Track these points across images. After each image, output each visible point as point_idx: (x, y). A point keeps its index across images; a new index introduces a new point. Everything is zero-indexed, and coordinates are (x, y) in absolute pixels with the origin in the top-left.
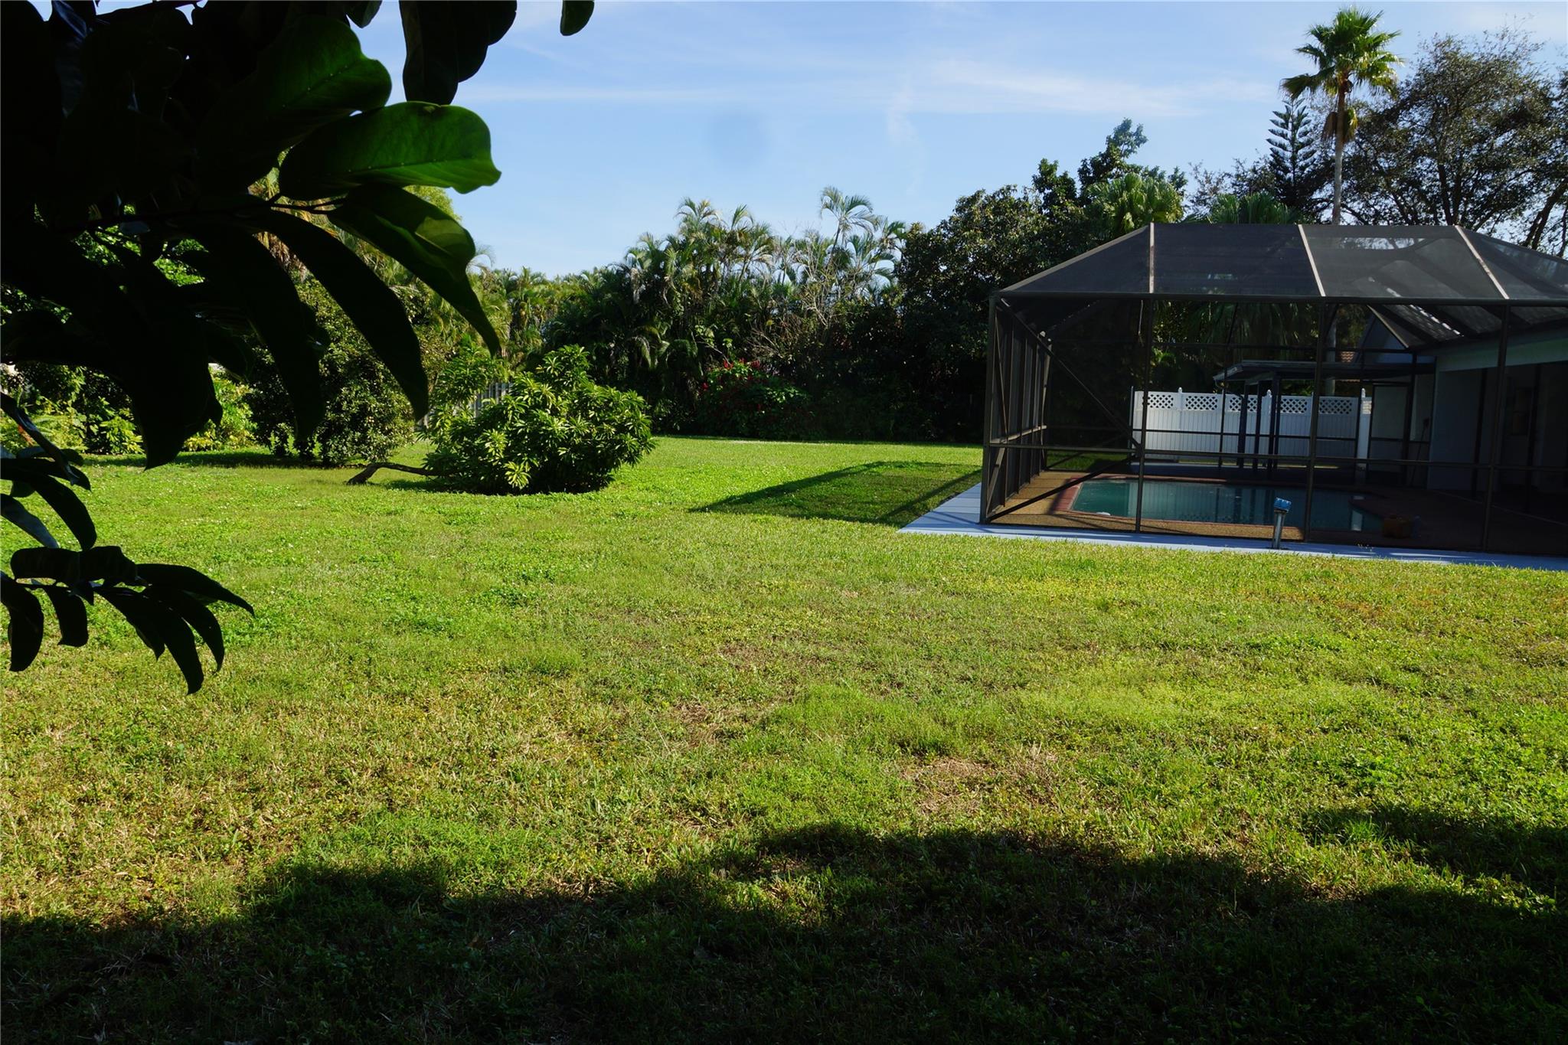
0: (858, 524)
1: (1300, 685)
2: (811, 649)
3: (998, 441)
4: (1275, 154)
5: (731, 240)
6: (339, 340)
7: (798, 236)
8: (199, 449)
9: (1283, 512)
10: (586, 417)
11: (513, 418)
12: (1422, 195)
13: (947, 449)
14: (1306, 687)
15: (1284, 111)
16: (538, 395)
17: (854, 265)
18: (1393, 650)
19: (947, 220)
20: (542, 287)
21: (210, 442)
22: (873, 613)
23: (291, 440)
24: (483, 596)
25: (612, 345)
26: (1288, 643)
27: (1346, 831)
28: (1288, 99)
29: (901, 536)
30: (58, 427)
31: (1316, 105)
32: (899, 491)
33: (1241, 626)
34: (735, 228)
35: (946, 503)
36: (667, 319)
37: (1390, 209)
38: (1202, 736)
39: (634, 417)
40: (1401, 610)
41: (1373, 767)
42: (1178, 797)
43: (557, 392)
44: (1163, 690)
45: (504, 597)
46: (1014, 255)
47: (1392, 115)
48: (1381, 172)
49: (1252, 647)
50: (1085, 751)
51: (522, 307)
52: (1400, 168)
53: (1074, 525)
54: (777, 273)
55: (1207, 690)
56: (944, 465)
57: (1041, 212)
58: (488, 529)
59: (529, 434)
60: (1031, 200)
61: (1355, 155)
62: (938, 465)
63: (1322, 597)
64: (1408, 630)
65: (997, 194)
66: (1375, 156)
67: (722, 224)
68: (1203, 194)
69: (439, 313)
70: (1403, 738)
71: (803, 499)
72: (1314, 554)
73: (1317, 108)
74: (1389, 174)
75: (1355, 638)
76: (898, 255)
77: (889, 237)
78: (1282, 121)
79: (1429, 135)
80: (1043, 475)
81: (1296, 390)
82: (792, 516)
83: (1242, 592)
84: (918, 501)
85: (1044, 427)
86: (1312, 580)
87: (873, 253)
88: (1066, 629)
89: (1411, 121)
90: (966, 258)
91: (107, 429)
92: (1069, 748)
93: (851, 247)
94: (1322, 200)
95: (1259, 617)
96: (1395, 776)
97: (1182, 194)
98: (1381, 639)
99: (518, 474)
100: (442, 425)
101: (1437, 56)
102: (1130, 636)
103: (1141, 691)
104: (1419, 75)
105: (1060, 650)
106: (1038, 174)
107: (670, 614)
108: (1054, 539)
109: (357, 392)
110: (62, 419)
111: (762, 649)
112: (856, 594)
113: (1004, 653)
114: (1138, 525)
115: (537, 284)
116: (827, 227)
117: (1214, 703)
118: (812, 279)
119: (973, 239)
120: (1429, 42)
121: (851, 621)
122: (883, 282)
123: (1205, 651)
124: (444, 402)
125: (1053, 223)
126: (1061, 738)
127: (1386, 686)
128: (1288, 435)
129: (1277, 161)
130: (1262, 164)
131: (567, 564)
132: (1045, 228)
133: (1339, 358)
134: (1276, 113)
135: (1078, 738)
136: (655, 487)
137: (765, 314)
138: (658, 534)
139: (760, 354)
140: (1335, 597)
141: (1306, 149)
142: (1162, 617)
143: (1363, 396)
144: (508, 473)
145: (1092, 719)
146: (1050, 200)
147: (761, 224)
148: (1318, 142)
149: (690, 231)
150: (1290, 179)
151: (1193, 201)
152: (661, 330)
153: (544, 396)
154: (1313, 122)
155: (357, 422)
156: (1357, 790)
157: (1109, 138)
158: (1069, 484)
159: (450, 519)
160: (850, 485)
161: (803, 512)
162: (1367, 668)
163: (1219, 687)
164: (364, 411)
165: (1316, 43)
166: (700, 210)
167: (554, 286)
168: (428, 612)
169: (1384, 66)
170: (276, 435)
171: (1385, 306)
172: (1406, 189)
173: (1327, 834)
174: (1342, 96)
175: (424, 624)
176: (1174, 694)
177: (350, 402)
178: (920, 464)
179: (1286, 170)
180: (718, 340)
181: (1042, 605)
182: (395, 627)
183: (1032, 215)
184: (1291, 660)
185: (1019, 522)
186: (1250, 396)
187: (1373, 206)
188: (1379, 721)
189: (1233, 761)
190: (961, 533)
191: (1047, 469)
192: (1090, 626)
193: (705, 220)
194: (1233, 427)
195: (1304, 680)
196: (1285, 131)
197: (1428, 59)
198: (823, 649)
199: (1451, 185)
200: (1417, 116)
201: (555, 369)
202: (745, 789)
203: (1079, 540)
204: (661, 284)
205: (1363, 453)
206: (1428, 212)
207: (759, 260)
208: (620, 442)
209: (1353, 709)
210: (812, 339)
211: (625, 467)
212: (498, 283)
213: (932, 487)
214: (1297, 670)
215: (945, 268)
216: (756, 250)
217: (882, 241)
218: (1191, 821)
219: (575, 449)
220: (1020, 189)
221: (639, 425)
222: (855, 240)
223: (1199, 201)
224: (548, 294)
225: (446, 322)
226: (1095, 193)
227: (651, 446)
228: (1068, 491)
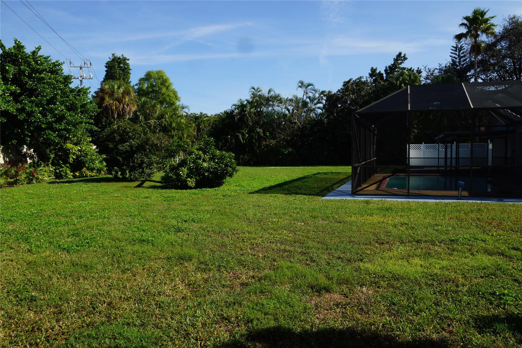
0: (308, 196)
1: (471, 257)
2: (283, 247)
3: (357, 165)
4: (453, 60)
5: (268, 100)
6: (134, 138)
7: (290, 97)
8: (91, 176)
9: (461, 186)
10: (214, 162)
11: (189, 163)
12: (507, 71)
13: (343, 167)
14: (474, 257)
15: (455, 46)
16: (198, 155)
17: (310, 106)
18: (508, 240)
19: (340, 89)
20: (207, 118)
21: (94, 174)
22: (308, 231)
23: (119, 173)
24: (167, 229)
25: (229, 137)
26: (465, 239)
27: (495, 328)
28: (457, 41)
29: (322, 200)
30: (45, 171)
31: (466, 44)
32: (324, 183)
33: (447, 232)
34: (269, 95)
35: (341, 187)
36: (247, 127)
37: (495, 77)
38: (432, 281)
39: (231, 161)
40: (509, 223)
41: (504, 295)
42: (421, 311)
43: (205, 154)
44: (416, 261)
45: (176, 229)
46: (364, 100)
47: (494, 45)
48: (491, 64)
49: (451, 241)
50: (385, 289)
51: (200, 125)
52: (498, 62)
53: (385, 193)
54: (283, 110)
55: (433, 260)
56: (341, 173)
57: (372, 85)
58: (177, 202)
59: (195, 169)
60: (369, 81)
61: (481, 59)
62: (339, 173)
63: (478, 219)
64: (513, 231)
65: (357, 79)
66: (489, 59)
67: (265, 94)
68: (428, 76)
69: (172, 128)
70: (516, 280)
71: (290, 188)
72: (474, 201)
73: (467, 44)
74: (494, 65)
75: (492, 235)
76: (324, 102)
77: (321, 96)
78: (454, 49)
79: (508, 51)
80: (376, 175)
81: (465, 141)
82: (285, 194)
83: (447, 218)
84: (331, 186)
85: (375, 158)
86: (474, 212)
87: (316, 101)
88: (380, 235)
89: (501, 46)
90: (347, 102)
91: (61, 171)
92: (378, 287)
93: (308, 100)
94: (470, 75)
95: (454, 228)
96: (514, 299)
97: (421, 76)
98: (502, 236)
99: (191, 182)
100: (166, 166)
101: (510, 23)
102: (404, 237)
103: (408, 261)
104: (503, 30)
105: (377, 245)
106: (370, 72)
107: (233, 234)
108: (378, 199)
109: (140, 156)
110: (47, 168)
111: (265, 247)
112: (303, 224)
113: (356, 246)
114: (408, 192)
115: (205, 117)
116: (300, 93)
117: (436, 266)
118: (295, 111)
119: (349, 95)
120: (507, 18)
121: (300, 235)
122: (320, 111)
123: (433, 243)
124: (167, 159)
125: (376, 88)
126: (375, 283)
127: (506, 256)
128: (463, 157)
129: (454, 63)
130: (448, 64)
131: (200, 216)
132: (374, 90)
133: (479, 130)
134: (453, 47)
135: (382, 283)
136: (239, 185)
137: (280, 124)
138: (236, 203)
139: (279, 137)
140: (483, 219)
141: (464, 58)
142: (416, 229)
143: (489, 142)
144: (188, 182)
145: (388, 275)
146: (375, 81)
147: (277, 94)
148: (468, 55)
149: (254, 98)
150: (458, 69)
151: (424, 79)
152: (245, 131)
153: (200, 155)
154: (466, 49)
155: (140, 166)
156: (498, 306)
157: (394, 59)
158: (384, 178)
159: (166, 199)
160: (307, 181)
161: (289, 192)
162: (498, 249)
163: (438, 259)
164: (142, 162)
165: (465, 22)
166: (257, 90)
167: (211, 118)
168: (147, 236)
169: (490, 27)
170: (114, 171)
171: (495, 110)
172: (501, 70)
173: (486, 329)
174: (476, 39)
175: (144, 241)
176: (421, 262)
177: (137, 159)
178: (333, 173)
179: (457, 66)
180: (264, 133)
181: (371, 226)
182: (133, 242)
183: (369, 86)
184: (467, 246)
185: (365, 193)
186: (448, 144)
187: (489, 76)
188: (505, 273)
189: (444, 293)
190: (344, 198)
191: (377, 173)
192: (389, 234)
193: (259, 93)
194: (442, 155)
195: (472, 254)
196: (456, 53)
197: (506, 24)
198: (287, 247)
199: (517, 67)
200: (504, 44)
201: (203, 146)
202: (247, 310)
203: (387, 199)
204: (245, 115)
205: (490, 164)
206: (509, 77)
207: (277, 106)
208: (226, 170)
209: (493, 267)
210: (296, 131)
211: (228, 178)
212: (192, 118)
213: (336, 181)
214: (469, 250)
215: (340, 105)
216: (276, 102)
217: (318, 97)
218: (426, 322)
219: (211, 173)
220: (365, 77)
221: (233, 164)
222: (309, 98)
223: (427, 78)
224: (209, 120)
225: (174, 131)
226: (390, 77)
227: (237, 171)
228: (384, 181)
